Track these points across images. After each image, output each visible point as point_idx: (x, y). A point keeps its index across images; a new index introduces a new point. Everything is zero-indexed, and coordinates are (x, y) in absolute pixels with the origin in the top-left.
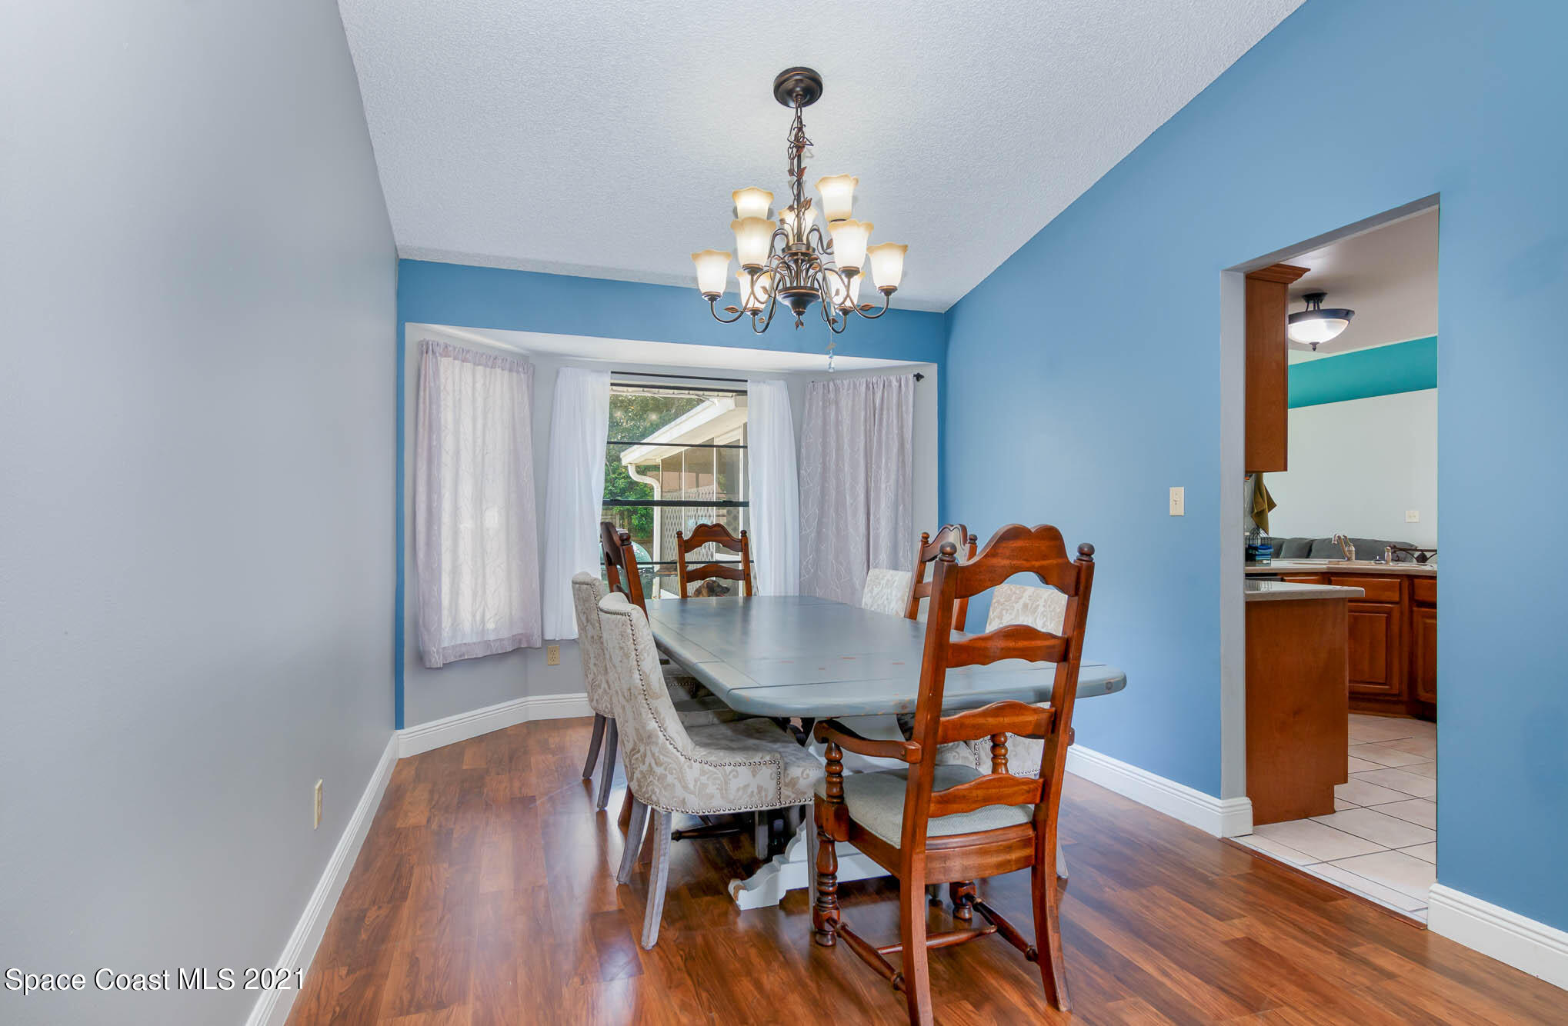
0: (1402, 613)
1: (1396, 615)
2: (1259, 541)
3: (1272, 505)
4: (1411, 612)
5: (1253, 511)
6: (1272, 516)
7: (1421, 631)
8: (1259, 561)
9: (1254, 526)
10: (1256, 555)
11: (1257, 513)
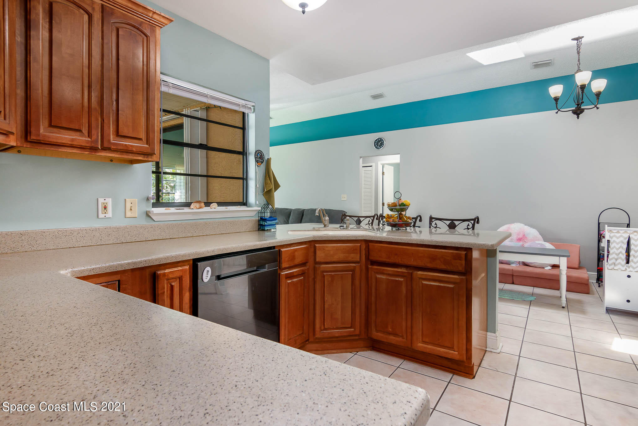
0: (361, 271)
1: (358, 271)
2: (269, 214)
3: (277, 186)
4: (367, 269)
5: (264, 190)
6: (277, 195)
7: (374, 284)
8: (268, 230)
9: (266, 203)
10: (265, 225)
11: (266, 192)
